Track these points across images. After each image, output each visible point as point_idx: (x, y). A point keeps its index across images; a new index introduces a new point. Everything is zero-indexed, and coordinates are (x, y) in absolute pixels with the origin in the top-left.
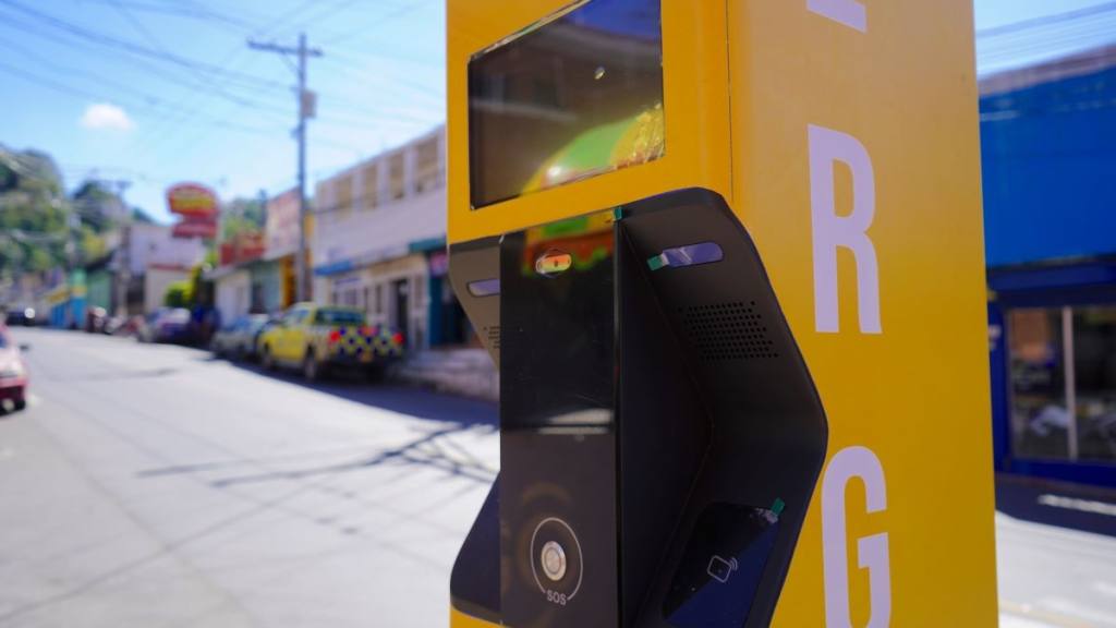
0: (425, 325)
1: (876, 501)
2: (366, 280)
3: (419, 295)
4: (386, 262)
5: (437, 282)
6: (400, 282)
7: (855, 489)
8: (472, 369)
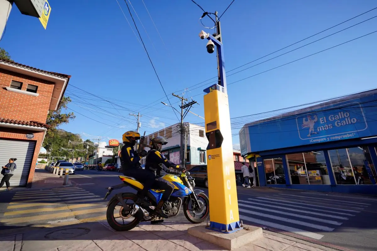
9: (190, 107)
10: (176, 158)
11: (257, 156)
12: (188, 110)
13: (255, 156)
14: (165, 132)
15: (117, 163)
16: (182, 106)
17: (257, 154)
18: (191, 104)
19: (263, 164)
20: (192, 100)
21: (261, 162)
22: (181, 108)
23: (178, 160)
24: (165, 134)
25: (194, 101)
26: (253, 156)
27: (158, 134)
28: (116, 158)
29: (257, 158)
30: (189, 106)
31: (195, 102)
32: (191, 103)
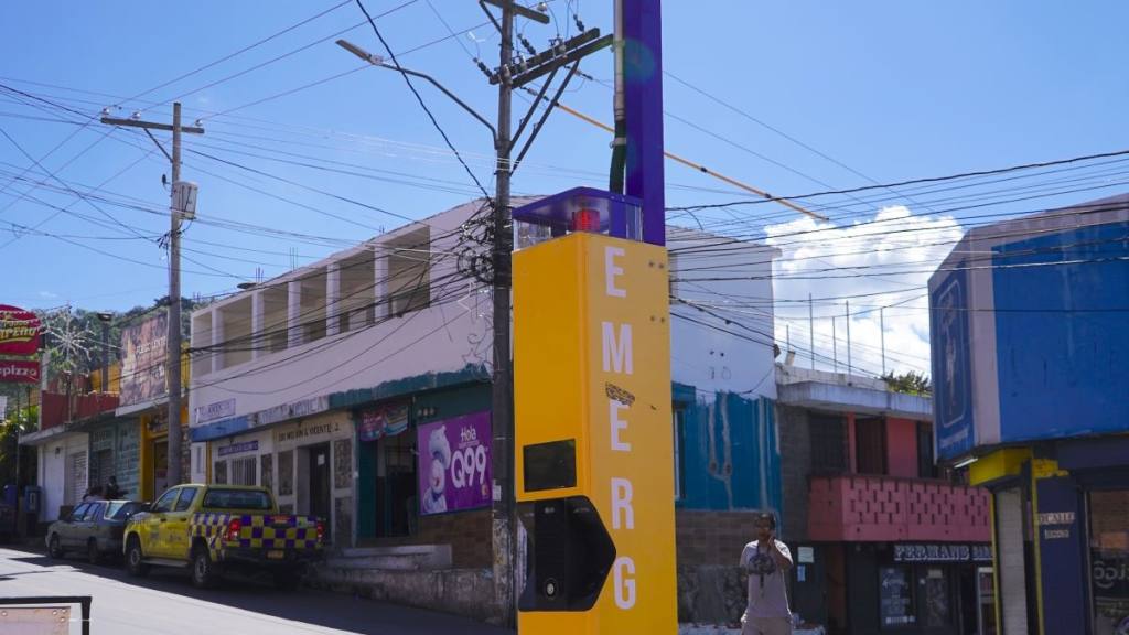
0: (352, 510)
1: (631, 570)
2: (267, 446)
3: (344, 469)
4: (295, 421)
5: (368, 448)
6: (314, 450)
7: (624, 568)
8: (421, 569)
9: (562, 72)
10: (464, 464)
11: (1045, 470)
12: (550, 94)
13: (1026, 468)
14: (380, 269)
15: (40, 483)
16: (501, 71)
17: (1039, 456)
18: (577, 56)
19: (1078, 528)
20: (580, 26)
21: (1067, 517)
22: (493, 80)
23: (477, 474)
24: (385, 280)
25: (595, 32)
26: (1017, 471)
27: (330, 276)
28: (25, 448)
29: (1041, 482)
30: (553, 68)
31: (603, 34)
32: (574, 42)
